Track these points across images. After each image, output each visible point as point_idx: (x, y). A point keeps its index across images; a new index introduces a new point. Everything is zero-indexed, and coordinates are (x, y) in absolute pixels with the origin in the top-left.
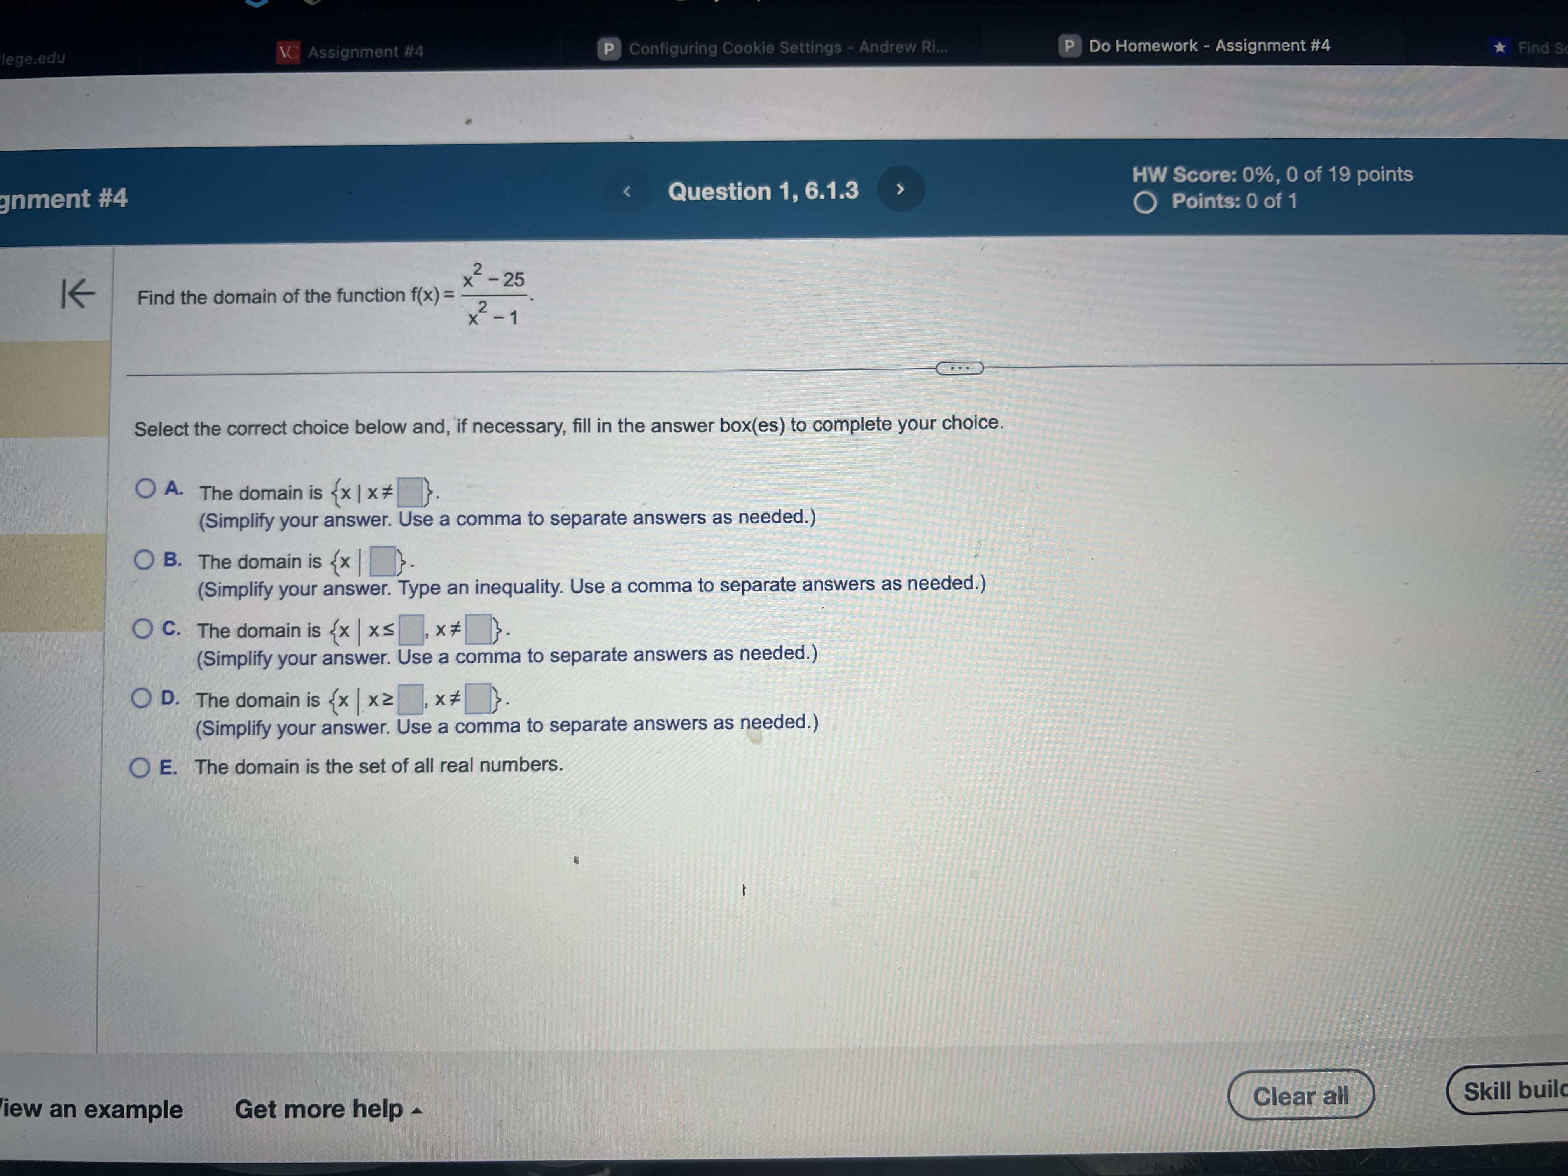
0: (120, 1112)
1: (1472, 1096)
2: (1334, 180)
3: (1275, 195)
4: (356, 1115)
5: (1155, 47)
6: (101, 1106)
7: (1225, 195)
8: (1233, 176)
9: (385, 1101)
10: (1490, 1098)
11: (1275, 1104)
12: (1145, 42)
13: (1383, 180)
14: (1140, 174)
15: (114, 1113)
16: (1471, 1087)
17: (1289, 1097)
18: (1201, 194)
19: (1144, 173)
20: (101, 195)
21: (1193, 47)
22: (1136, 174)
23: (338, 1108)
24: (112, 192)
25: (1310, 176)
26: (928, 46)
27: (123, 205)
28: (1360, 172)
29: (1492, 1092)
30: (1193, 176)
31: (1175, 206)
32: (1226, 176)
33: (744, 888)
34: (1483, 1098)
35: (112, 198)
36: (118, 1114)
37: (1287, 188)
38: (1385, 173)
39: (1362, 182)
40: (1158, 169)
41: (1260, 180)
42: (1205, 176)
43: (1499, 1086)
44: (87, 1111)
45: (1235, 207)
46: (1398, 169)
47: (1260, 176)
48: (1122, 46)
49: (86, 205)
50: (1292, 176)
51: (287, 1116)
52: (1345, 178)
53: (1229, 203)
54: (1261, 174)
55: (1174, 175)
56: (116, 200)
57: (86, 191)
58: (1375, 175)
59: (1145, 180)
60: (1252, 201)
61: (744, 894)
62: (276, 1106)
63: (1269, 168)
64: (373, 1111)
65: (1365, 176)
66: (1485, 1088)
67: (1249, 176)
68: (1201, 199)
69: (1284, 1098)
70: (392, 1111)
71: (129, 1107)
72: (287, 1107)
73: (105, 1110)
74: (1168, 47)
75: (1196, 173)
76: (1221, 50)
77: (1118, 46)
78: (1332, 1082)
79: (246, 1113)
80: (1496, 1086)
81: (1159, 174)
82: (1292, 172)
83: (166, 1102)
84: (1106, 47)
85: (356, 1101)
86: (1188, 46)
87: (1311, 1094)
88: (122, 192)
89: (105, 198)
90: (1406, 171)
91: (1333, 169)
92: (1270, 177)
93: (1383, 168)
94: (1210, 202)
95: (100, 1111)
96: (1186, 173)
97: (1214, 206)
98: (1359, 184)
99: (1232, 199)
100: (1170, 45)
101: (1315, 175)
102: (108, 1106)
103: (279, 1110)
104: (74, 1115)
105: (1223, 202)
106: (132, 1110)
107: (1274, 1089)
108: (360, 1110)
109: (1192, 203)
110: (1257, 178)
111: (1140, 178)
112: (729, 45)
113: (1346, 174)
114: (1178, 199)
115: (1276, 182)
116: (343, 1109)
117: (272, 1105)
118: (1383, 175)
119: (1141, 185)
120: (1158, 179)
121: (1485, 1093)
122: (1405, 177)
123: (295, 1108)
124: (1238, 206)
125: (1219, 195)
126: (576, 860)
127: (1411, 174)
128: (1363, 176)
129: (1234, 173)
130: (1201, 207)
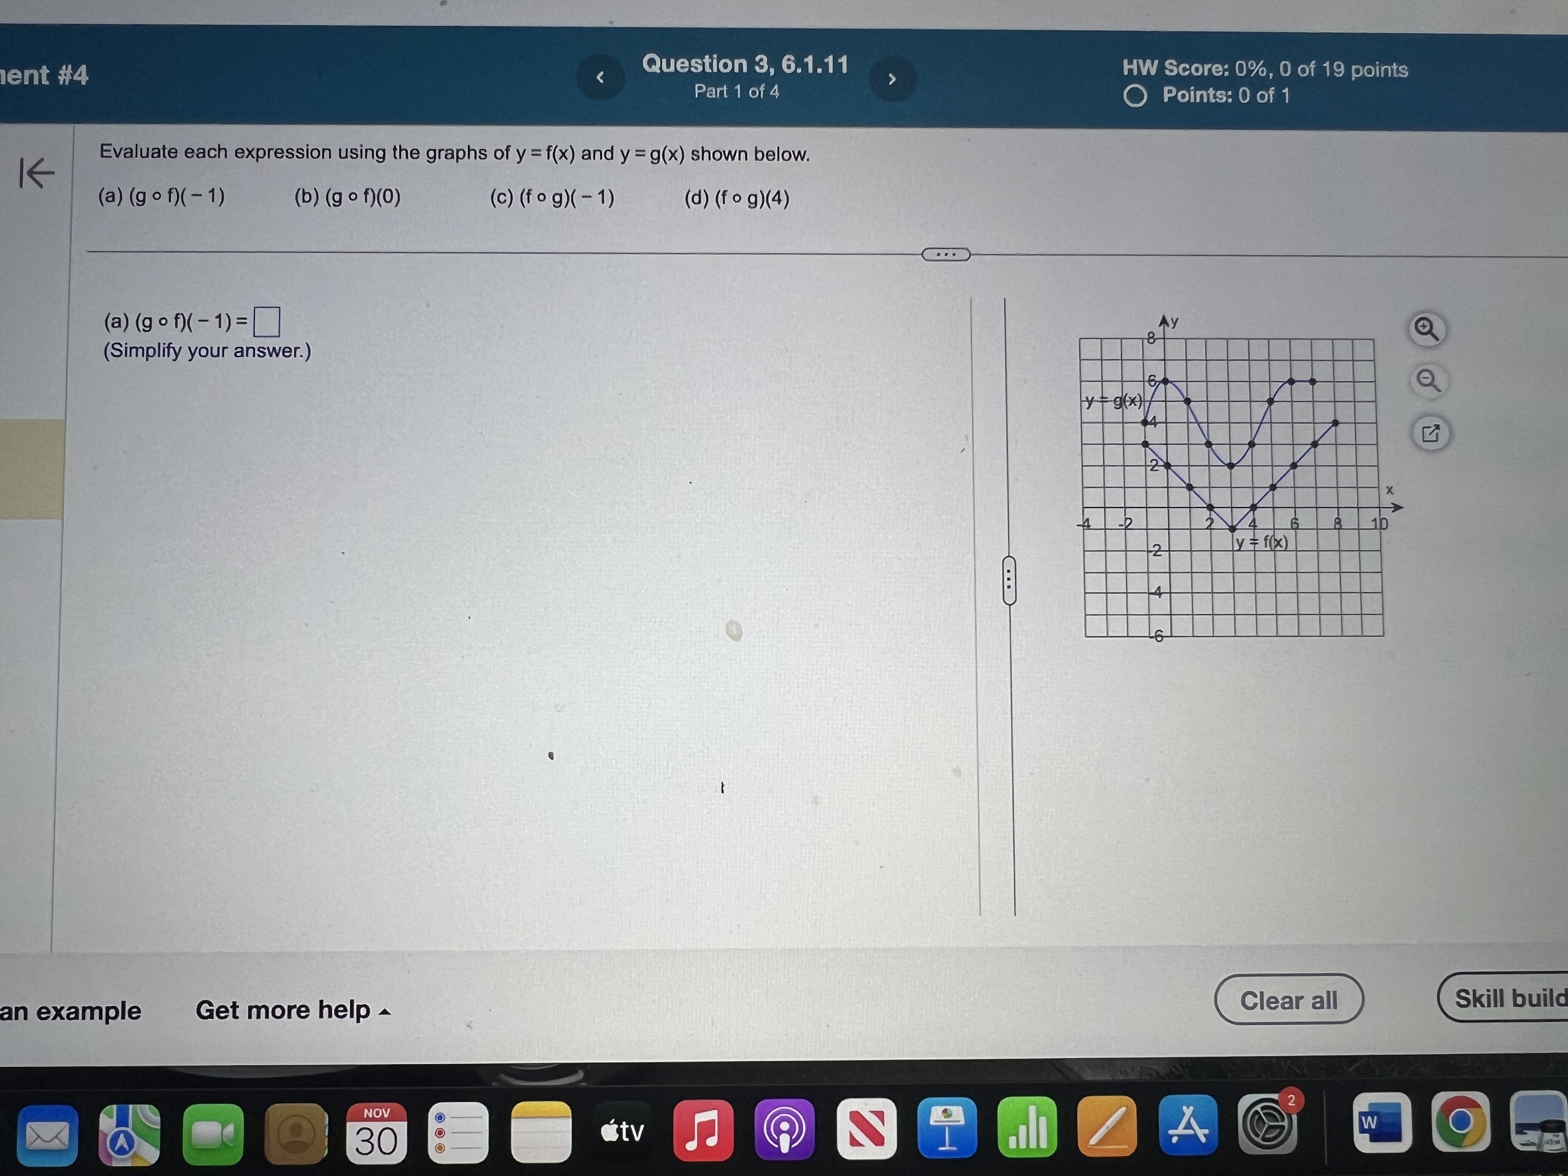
0: (75, 1014)
1: (1463, 1002)
2: (1328, 75)
3: (1267, 90)
4: (321, 1016)
6: (55, 1008)
7: (1216, 90)
8: (1224, 70)
9: (352, 1002)
10: (1483, 1005)
11: (1262, 1008)
13: (1378, 75)
14: (1130, 67)
15: (68, 1015)
16: (1463, 994)
17: (1277, 1002)
18: (1192, 88)
19: (1134, 66)
20: (60, 72)
22: (1126, 67)
23: (303, 1009)
24: (72, 70)
25: (1303, 70)
27: (84, 83)
28: (1354, 67)
29: (1484, 1000)
30: (1185, 70)
31: (1166, 100)
32: (1218, 70)
33: (723, 786)
34: (1475, 1006)
35: (72, 75)
36: (72, 1016)
37: (1279, 83)
38: (1380, 69)
39: (1357, 79)
40: (1148, 62)
41: (1252, 75)
42: (1197, 70)
43: (1492, 993)
44: (39, 1013)
45: (1226, 102)
46: (1392, 65)
47: (1254, 70)
49: (45, 82)
50: (1286, 71)
51: (250, 1017)
52: (1340, 73)
53: (1221, 97)
54: (1253, 68)
55: (1166, 69)
56: (76, 78)
57: (44, 67)
58: (1369, 71)
59: (1135, 73)
60: (1245, 95)
61: (723, 792)
62: (238, 1007)
63: (1262, 62)
64: (338, 1012)
65: (1359, 72)
66: (1477, 995)
67: (1241, 71)
68: (1192, 93)
69: (1272, 1004)
70: (359, 1012)
71: (84, 1009)
72: (250, 1008)
73: (58, 1012)
75: (1188, 66)
78: (1321, 987)
79: (208, 1014)
80: (1488, 993)
81: (1149, 67)
82: (1285, 66)
83: (123, 1003)
85: (321, 1002)
87: (1299, 999)
88: (83, 68)
89: (65, 75)
90: (1401, 68)
91: (1327, 64)
92: (1263, 72)
93: (1377, 63)
94: (1202, 96)
95: (53, 1013)
96: (1178, 66)
97: (1205, 100)
98: (1353, 79)
99: (1224, 93)
101: (1309, 69)
102: (62, 1008)
103: (242, 1011)
104: (26, 1018)
105: (1215, 97)
106: (88, 1011)
107: (1262, 993)
108: (326, 1010)
109: (1183, 96)
110: (1249, 72)
111: (1130, 71)
113: (1340, 70)
114: (1168, 93)
115: (1269, 77)
116: (308, 1010)
117: (235, 1006)
118: (1377, 71)
119: (1131, 78)
120: (1148, 72)
121: (1477, 1000)
122: (1400, 72)
123: (259, 1008)
124: (1230, 100)
125: (1211, 89)
126: (551, 756)
127: (1407, 70)
128: (1357, 71)
129: (1226, 66)
130: (1192, 100)
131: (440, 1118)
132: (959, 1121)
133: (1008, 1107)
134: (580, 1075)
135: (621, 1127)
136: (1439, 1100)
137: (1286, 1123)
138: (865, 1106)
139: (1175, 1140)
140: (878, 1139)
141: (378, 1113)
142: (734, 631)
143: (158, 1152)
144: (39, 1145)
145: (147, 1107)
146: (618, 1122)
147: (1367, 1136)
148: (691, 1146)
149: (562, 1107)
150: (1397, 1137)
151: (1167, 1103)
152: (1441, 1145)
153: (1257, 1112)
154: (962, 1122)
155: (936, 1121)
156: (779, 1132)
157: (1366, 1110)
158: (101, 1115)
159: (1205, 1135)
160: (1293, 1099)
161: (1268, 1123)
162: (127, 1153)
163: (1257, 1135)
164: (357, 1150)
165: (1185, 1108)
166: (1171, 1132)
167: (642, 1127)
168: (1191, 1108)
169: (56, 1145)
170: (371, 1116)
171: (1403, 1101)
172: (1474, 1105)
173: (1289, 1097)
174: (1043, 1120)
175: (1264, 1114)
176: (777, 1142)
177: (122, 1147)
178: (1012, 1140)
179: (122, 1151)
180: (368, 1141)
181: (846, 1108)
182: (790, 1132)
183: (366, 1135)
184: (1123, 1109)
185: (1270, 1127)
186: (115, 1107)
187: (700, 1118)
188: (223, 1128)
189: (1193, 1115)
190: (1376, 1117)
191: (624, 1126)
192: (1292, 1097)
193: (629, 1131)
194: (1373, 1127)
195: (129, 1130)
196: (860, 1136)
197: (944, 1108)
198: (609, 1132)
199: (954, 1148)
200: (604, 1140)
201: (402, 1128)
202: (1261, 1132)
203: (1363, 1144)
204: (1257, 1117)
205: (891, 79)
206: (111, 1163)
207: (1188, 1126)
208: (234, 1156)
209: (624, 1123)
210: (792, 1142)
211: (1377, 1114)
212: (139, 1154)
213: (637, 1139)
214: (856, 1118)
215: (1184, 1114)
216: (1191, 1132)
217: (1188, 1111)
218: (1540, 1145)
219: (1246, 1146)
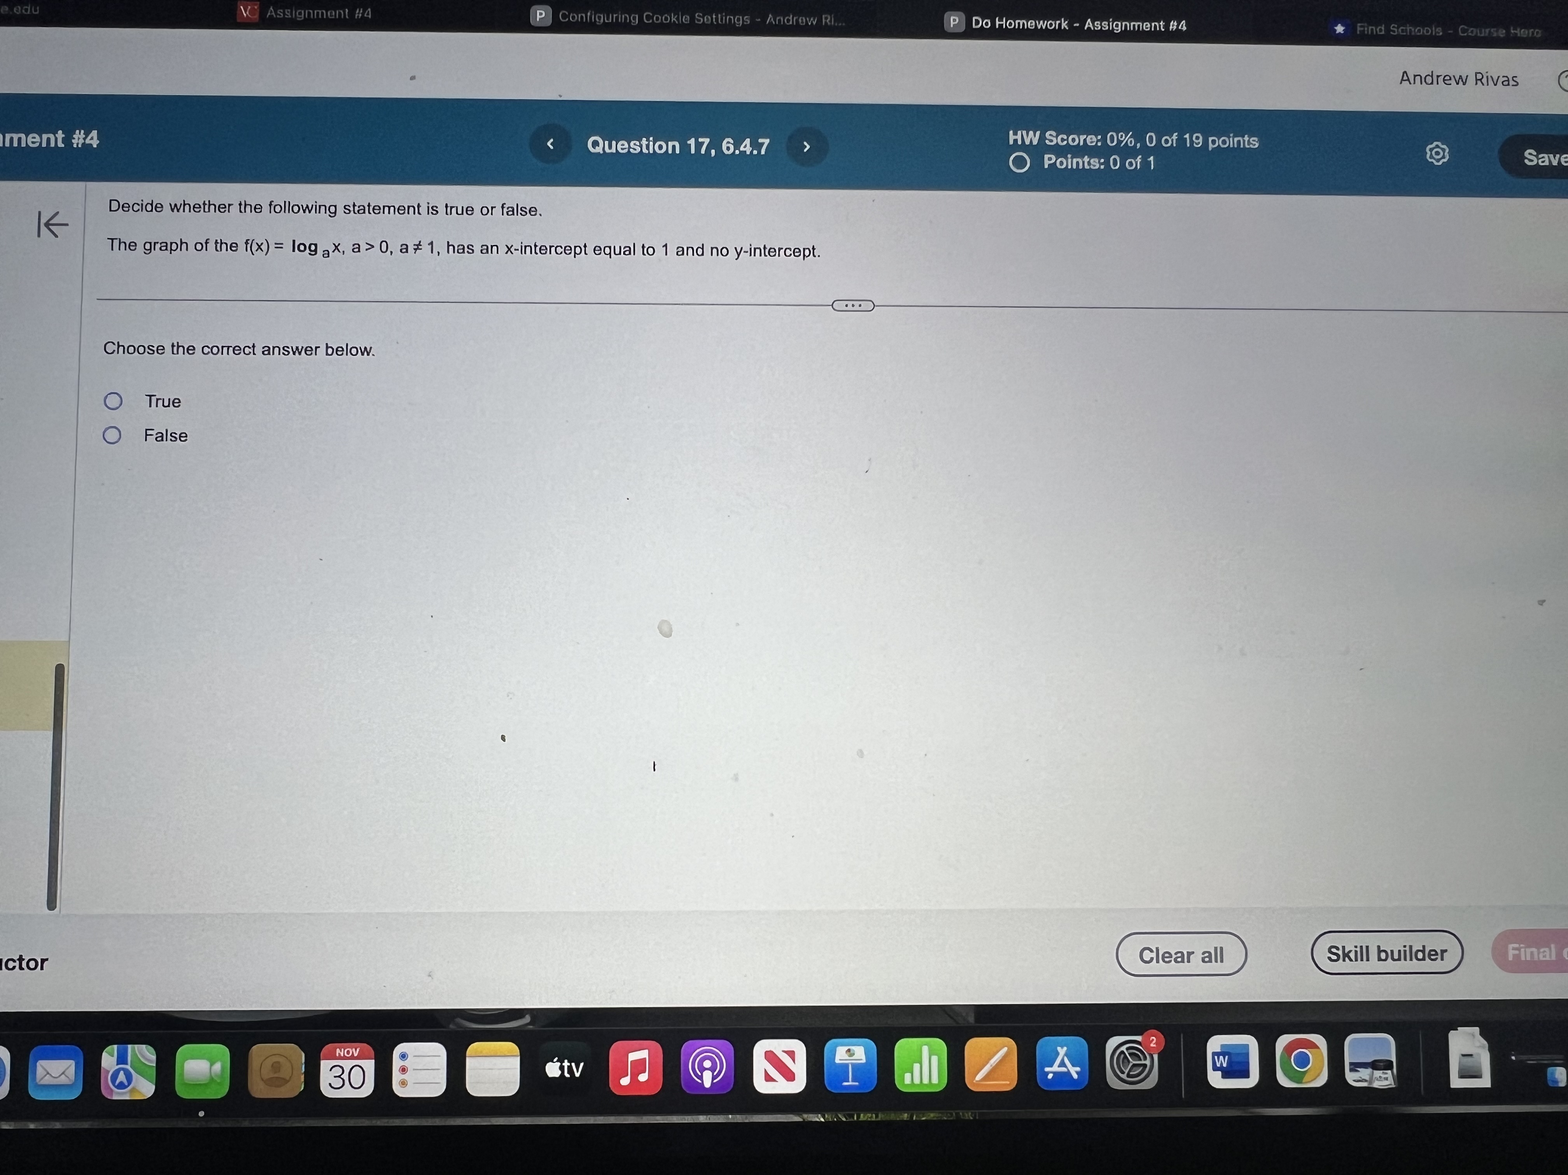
2: (1188, 145)
3: (1135, 158)
5: (1031, 24)
7: (1090, 157)
8: (1098, 141)
12: (1021, 20)
13: (1231, 146)
14: (1015, 137)
18: (1069, 156)
19: (1019, 136)
20: (74, 136)
21: (1064, 25)
22: (1012, 138)
24: (84, 134)
25: (1167, 141)
26: (828, 19)
27: (95, 146)
28: (1210, 139)
30: (1063, 140)
31: (1046, 166)
32: (1092, 140)
33: (655, 765)
35: (85, 139)
37: (1146, 151)
38: (1233, 140)
39: (1213, 149)
40: (1031, 133)
41: (1122, 145)
42: (1074, 140)
45: (1099, 168)
46: (1244, 137)
47: (1123, 141)
48: (1001, 23)
49: (61, 145)
50: (1151, 142)
52: (1198, 143)
53: (1094, 164)
54: (1123, 139)
55: (1046, 139)
56: (88, 141)
57: (60, 132)
58: (1224, 142)
59: (1020, 142)
60: (1115, 163)
61: (655, 770)
63: (1131, 133)
65: (1215, 142)
67: (1112, 141)
68: (1070, 160)
74: (1042, 25)
75: (1065, 137)
76: (1089, 28)
77: (997, 23)
81: (1032, 138)
82: (1151, 137)
84: (987, 24)
86: (1060, 25)
88: (94, 134)
89: (78, 139)
90: (1252, 139)
91: (1187, 136)
92: (1131, 142)
93: (1231, 135)
94: (1078, 163)
96: (1057, 137)
97: (1081, 167)
98: (1210, 149)
99: (1097, 160)
100: (1044, 23)
101: (1171, 140)
105: (1089, 163)
109: (1061, 163)
110: (1120, 142)
111: (1016, 141)
112: (649, 15)
113: (1198, 140)
114: (1049, 159)
115: (1137, 147)
118: (1231, 142)
119: (1016, 147)
120: (1031, 142)
122: (1251, 144)
124: (1102, 167)
125: (1086, 157)
126: (503, 738)
127: (1257, 142)
128: (1214, 142)
129: (1099, 137)
130: (1070, 167)
131: (403, 1056)
132: (861, 1060)
133: (904, 1047)
134: (527, 1019)
135: (563, 1064)
136: (1283, 1041)
137: (1148, 1062)
138: (778, 1046)
139: (1050, 1076)
140: (789, 1076)
141: (348, 1052)
142: (665, 629)
143: (154, 1087)
144: (47, 1080)
145: (144, 1047)
146: (561, 1061)
147: (1220, 1073)
148: (625, 1081)
149: (510, 1047)
150: (1245, 1074)
151: (1044, 1044)
152: (1284, 1081)
153: (1122, 1052)
154: (864, 1061)
155: (840, 1060)
156: (702, 1069)
157: (1219, 1050)
158: (104, 1054)
159: (1077, 1073)
160: (1155, 1041)
161: (1133, 1062)
162: (125, 1087)
163: (1123, 1073)
164: (330, 1084)
165: (1059, 1049)
166: (1047, 1069)
167: (582, 1065)
168: (1065, 1048)
169: (63, 1080)
170: (342, 1055)
171: (1250, 1042)
172: (1312, 1046)
173: (1151, 1039)
174: (935, 1059)
175: (1130, 1054)
176: (701, 1078)
177: (121, 1083)
178: (908, 1076)
179: (121, 1086)
180: (339, 1076)
181: (761, 1048)
182: (712, 1069)
183: (338, 1071)
184: (1005, 1049)
185: (1134, 1065)
186: (115, 1047)
187: (633, 1056)
188: (211, 1065)
189: (1066, 1055)
190: (1227, 1057)
191: (566, 1064)
192: (1153, 1040)
193: (570, 1069)
194: (1225, 1065)
195: (128, 1067)
196: (773, 1073)
197: (846, 1048)
198: (553, 1070)
199: (857, 1084)
200: (548, 1076)
201: (369, 1065)
202: (1126, 1069)
203: (1216, 1080)
204: (1122, 1056)
205: (806, 147)
206: (112, 1097)
207: (1062, 1064)
208: (221, 1091)
209: (566, 1061)
210: (714, 1078)
211: (1228, 1054)
212: (137, 1088)
213: (577, 1075)
214: (770, 1056)
215: (1058, 1054)
216: (1063, 1069)
217: (1062, 1051)
218: (1371, 1081)
219: (1114, 1083)
